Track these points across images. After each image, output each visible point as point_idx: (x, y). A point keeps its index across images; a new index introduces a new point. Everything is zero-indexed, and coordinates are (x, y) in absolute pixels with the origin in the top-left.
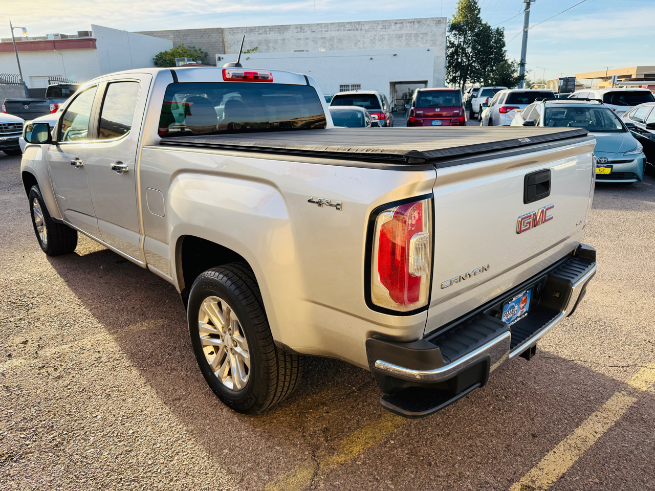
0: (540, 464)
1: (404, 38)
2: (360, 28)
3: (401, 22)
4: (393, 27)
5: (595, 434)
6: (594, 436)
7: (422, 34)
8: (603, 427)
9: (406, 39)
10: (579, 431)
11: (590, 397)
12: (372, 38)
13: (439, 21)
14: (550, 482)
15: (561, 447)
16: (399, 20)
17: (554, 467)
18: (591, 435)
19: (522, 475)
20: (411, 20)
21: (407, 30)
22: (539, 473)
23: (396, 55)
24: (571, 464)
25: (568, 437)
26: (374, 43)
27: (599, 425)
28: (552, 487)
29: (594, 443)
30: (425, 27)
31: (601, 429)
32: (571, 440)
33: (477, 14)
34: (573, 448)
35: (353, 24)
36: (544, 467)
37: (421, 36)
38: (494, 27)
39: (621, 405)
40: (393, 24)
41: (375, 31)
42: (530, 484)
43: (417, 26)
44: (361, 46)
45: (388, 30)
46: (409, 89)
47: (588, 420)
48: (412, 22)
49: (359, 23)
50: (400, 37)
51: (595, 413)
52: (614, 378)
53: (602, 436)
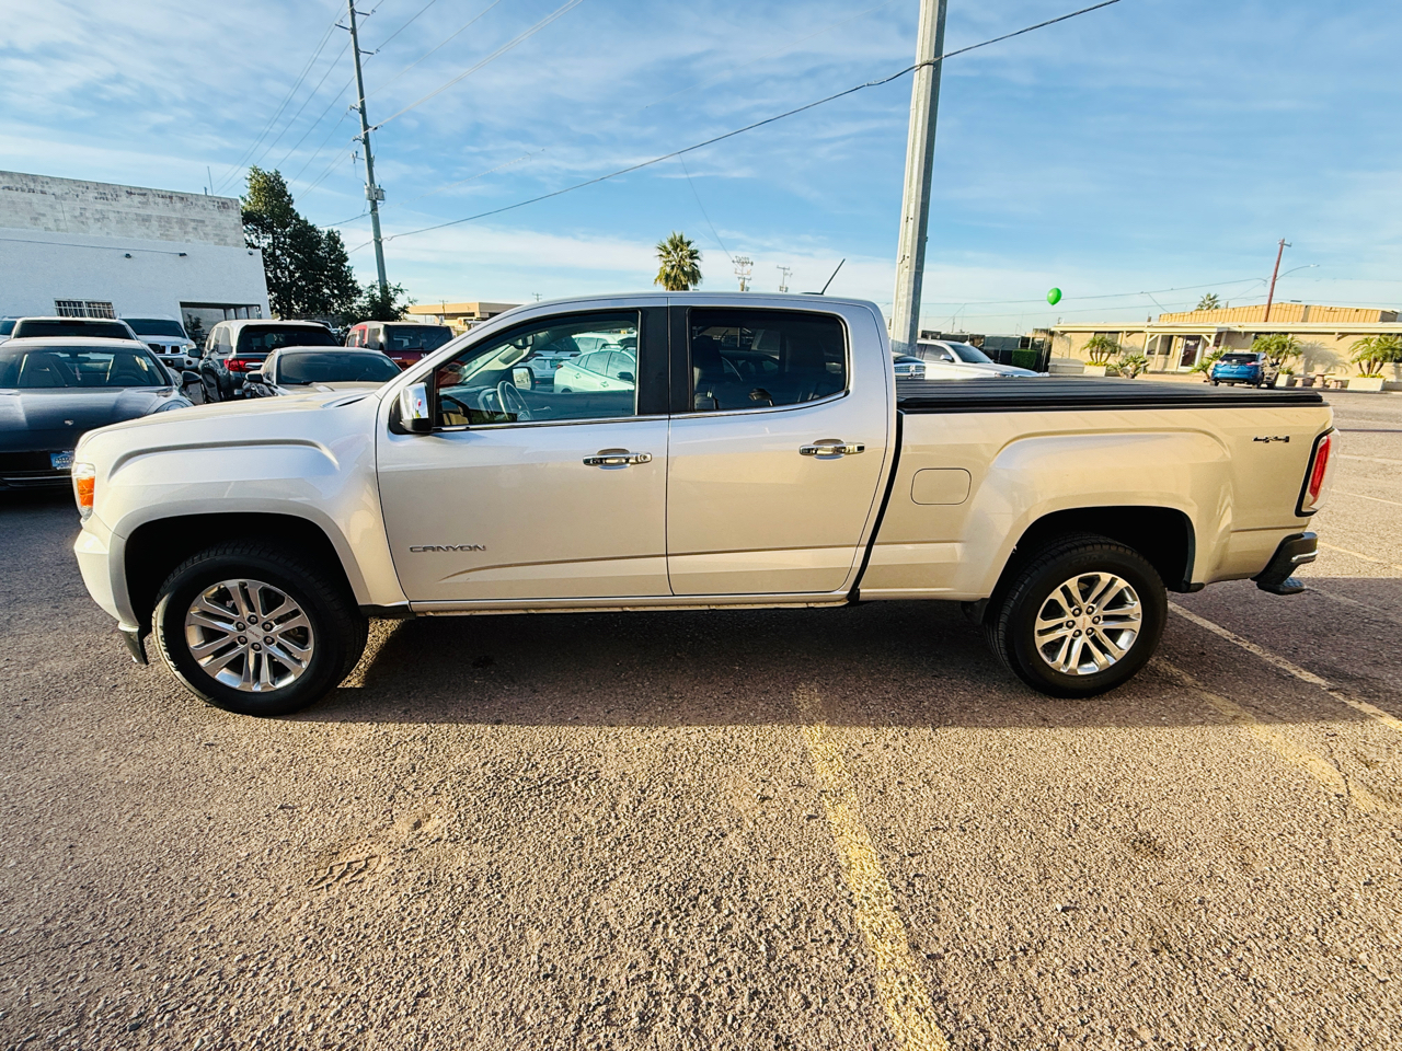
1: (155, 223)
2: (39, 188)
3: (143, 193)
4: (124, 199)
7: (194, 220)
9: (160, 226)
12: (77, 213)
13: (224, 205)
16: (135, 188)
20: (164, 193)
21: (158, 209)
23: (184, 254)
26: (83, 222)
30: (197, 209)
33: (289, 204)
35: (16, 178)
37: (193, 224)
40: (124, 195)
41: (81, 200)
43: (179, 205)
44: (51, 225)
45: (113, 203)
46: (190, 317)
48: (170, 197)
49: (34, 178)
50: (146, 219)
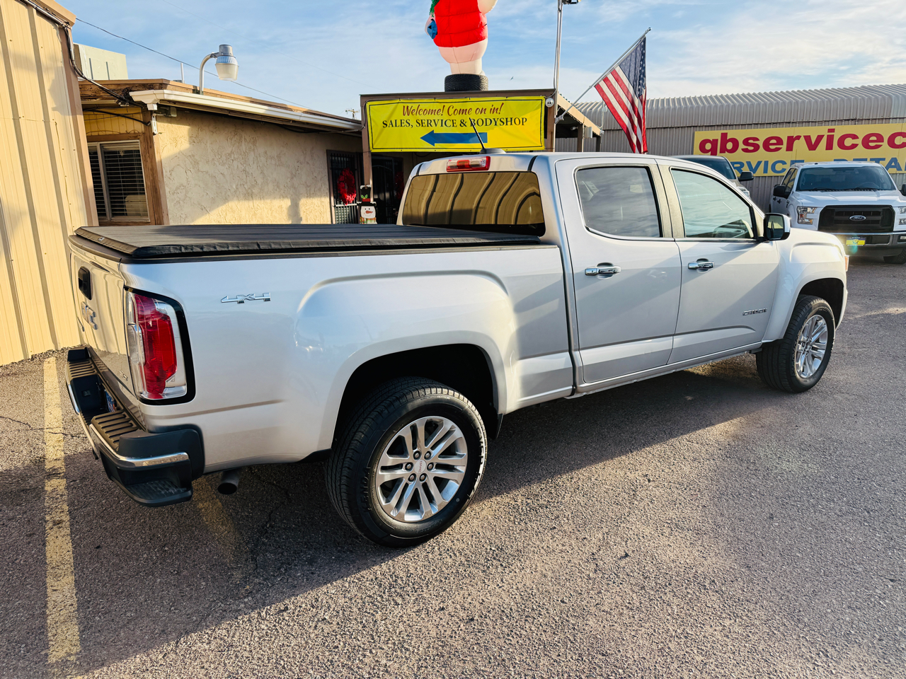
0: (69, 537)
5: (54, 588)
6: (52, 586)
8: (54, 601)
10: (70, 579)
11: (100, 617)
15: (69, 557)
17: (57, 544)
18: (56, 584)
19: (72, 525)
22: (63, 534)
24: (48, 555)
25: (73, 568)
27: (59, 600)
29: (47, 581)
31: (53, 597)
32: (69, 567)
34: (59, 564)
36: (64, 539)
39: (60, 638)
42: (60, 525)
47: (74, 595)
51: (76, 606)
53: (46, 591)
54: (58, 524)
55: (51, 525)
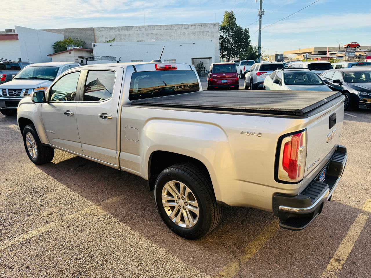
0: (339, 249)
1: (196, 34)
2: (172, 28)
3: (195, 25)
4: (190, 28)
5: (357, 233)
6: (357, 234)
7: (206, 31)
9: (198, 34)
10: (349, 233)
11: (348, 217)
12: (179, 34)
13: (215, 25)
14: (346, 256)
15: (344, 241)
16: (193, 24)
17: (345, 250)
18: (355, 234)
19: (333, 255)
20: (200, 24)
21: (198, 29)
22: (340, 253)
23: (194, 43)
24: (352, 247)
25: (346, 236)
26: (180, 36)
27: (357, 229)
28: (348, 258)
29: (358, 237)
30: (208, 28)
31: (359, 231)
32: (348, 237)
33: (234, 21)
34: (350, 241)
35: (168, 26)
36: (341, 250)
37: (206, 33)
38: (243, 28)
39: (363, 219)
40: (190, 26)
41: (181, 30)
42: (338, 258)
43: (203, 27)
44: (174, 38)
45: (188, 29)
46: (201, 62)
47: (352, 227)
48: (201, 25)
49: (172, 25)
50: (194, 33)
51: (353, 224)
52: (355, 207)
53: (360, 234)
54: (338, 260)
55: (342, 262)
